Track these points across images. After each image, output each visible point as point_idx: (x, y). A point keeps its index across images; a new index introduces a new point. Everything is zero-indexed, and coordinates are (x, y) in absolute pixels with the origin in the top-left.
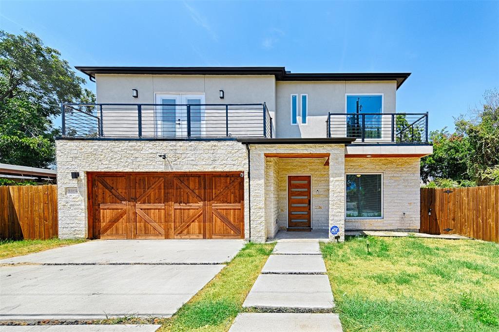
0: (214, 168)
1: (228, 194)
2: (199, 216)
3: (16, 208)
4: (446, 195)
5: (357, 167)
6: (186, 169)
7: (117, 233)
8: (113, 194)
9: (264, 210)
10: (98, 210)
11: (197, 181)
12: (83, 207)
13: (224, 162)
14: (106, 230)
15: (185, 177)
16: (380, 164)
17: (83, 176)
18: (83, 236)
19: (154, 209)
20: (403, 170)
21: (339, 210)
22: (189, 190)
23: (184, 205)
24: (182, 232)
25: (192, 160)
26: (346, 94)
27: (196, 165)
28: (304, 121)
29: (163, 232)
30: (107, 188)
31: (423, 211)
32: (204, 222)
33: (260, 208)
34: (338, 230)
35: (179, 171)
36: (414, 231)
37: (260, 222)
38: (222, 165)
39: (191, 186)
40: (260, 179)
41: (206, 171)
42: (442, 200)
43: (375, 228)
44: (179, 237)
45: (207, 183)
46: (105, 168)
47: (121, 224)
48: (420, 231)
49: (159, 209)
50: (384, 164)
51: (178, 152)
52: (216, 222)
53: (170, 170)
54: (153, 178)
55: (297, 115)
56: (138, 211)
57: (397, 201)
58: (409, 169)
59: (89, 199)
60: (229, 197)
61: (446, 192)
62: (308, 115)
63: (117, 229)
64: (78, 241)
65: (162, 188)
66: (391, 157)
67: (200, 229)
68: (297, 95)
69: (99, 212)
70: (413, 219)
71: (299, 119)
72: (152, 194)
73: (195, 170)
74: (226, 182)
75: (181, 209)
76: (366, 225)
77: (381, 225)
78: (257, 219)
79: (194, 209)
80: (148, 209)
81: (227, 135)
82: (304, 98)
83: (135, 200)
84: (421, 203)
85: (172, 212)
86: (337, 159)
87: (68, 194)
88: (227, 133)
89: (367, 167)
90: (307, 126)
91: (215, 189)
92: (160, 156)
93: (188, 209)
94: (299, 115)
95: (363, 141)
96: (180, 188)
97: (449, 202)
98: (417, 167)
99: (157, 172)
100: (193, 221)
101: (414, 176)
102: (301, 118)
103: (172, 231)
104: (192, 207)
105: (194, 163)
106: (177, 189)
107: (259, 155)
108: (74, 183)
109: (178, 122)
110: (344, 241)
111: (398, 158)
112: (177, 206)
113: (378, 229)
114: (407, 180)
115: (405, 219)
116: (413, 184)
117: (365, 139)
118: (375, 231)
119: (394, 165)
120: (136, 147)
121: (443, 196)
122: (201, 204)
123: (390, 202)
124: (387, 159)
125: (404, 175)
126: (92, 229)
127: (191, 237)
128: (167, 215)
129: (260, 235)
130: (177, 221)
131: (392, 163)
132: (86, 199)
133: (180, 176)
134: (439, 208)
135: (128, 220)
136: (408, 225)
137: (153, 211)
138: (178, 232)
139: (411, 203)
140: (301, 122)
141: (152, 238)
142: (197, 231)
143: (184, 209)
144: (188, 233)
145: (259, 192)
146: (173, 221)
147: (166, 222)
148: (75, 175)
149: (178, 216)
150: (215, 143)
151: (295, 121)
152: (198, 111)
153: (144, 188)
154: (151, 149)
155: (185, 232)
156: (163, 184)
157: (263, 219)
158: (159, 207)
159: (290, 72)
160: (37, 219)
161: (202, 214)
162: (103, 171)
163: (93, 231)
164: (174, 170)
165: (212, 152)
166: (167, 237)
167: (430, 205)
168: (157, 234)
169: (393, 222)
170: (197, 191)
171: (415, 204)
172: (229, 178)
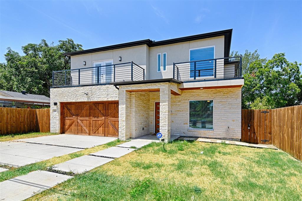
0: (108, 99)
1: (115, 113)
2: (103, 124)
3: (38, 118)
4: (263, 115)
5: (196, 96)
6: (96, 100)
7: (71, 131)
8: (70, 113)
9: (125, 122)
10: (65, 120)
11: (102, 105)
12: (58, 118)
13: (112, 95)
14: (67, 130)
15: (97, 104)
16: (211, 93)
17: (58, 104)
18: (58, 132)
19: (85, 120)
20: (228, 97)
21: (165, 123)
22: (98, 111)
23: (97, 118)
24: (95, 132)
25: (98, 95)
26: (190, 50)
27: (100, 98)
28: (165, 69)
29: (88, 132)
30: (68, 110)
31: (243, 126)
32: (105, 127)
33: (123, 121)
34: (162, 135)
35: (93, 101)
36: (236, 140)
37: (123, 128)
38: (111, 97)
39: (100, 109)
40: (123, 105)
41: (104, 100)
42: (260, 118)
43: (207, 137)
44: (94, 135)
45: (106, 108)
46: (66, 100)
47: (73, 127)
48: (241, 141)
49: (87, 120)
50: (214, 93)
51: (93, 91)
52: (110, 128)
53: (89, 101)
54: (85, 104)
55: (161, 65)
56: (79, 121)
57: (224, 119)
58: (233, 96)
59: (61, 115)
60: (116, 115)
61: (263, 112)
62: (167, 65)
63: (71, 130)
64: (56, 134)
65: (88, 109)
66: (219, 88)
67: (103, 131)
68: (160, 54)
69: (65, 121)
70: (236, 131)
71: (162, 68)
72: (84, 113)
73: (100, 100)
74: (115, 107)
75: (95, 120)
76: (202, 134)
77: (212, 134)
78: (122, 127)
79: (101, 121)
80: (82, 120)
81: (114, 81)
82: (165, 55)
83: (77, 115)
84: (242, 120)
85: (92, 122)
86: (164, 92)
87: (54, 113)
88: (114, 80)
89: (203, 95)
90: (166, 72)
91: (110, 110)
92: (85, 94)
93: (98, 121)
94: (162, 66)
95: (195, 78)
96: (95, 110)
97: (266, 120)
98: (239, 94)
99: (85, 102)
100: (100, 127)
101: (237, 101)
102: (163, 67)
103: (91, 132)
104: (100, 120)
105: (99, 96)
106: (94, 110)
107: (123, 91)
108: (55, 107)
109: (102, 76)
110: (167, 142)
111: (225, 89)
112: (94, 119)
113: (210, 137)
114: (231, 104)
115: (230, 131)
116: (236, 106)
117: (196, 78)
118: (208, 138)
119: (222, 93)
120: (77, 90)
121: (260, 115)
122: (103, 118)
123: (219, 119)
124: (216, 90)
125: (228, 100)
126: (62, 129)
127: (99, 135)
128: (90, 123)
129: (123, 136)
130: (94, 126)
131: (220, 92)
132: (60, 115)
133: (95, 104)
134: (257, 124)
135: (75, 126)
136: (232, 135)
137: (84, 121)
138: (94, 132)
139: (234, 120)
140: (163, 69)
141: (84, 134)
142: (102, 133)
143: (97, 121)
144: (98, 133)
145: (123, 112)
146: (92, 126)
147: (89, 127)
148: (55, 104)
149: (94, 124)
150: (108, 86)
151: (159, 70)
152: (110, 69)
153: (81, 110)
154: (82, 90)
155: (97, 132)
156: (88, 108)
157: (125, 127)
158: (87, 119)
159: (155, 41)
160: (44, 123)
161: (104, 123)
162: (65, 102)
163: (63, 130)
164: (91, 101)
165: (107, 90)
166: (89, 135)
167: (249, 122)
168: (86, 133)
169: (221, 133)
170: (102, 111)
171: (237, 121)
172: (116, 104)
